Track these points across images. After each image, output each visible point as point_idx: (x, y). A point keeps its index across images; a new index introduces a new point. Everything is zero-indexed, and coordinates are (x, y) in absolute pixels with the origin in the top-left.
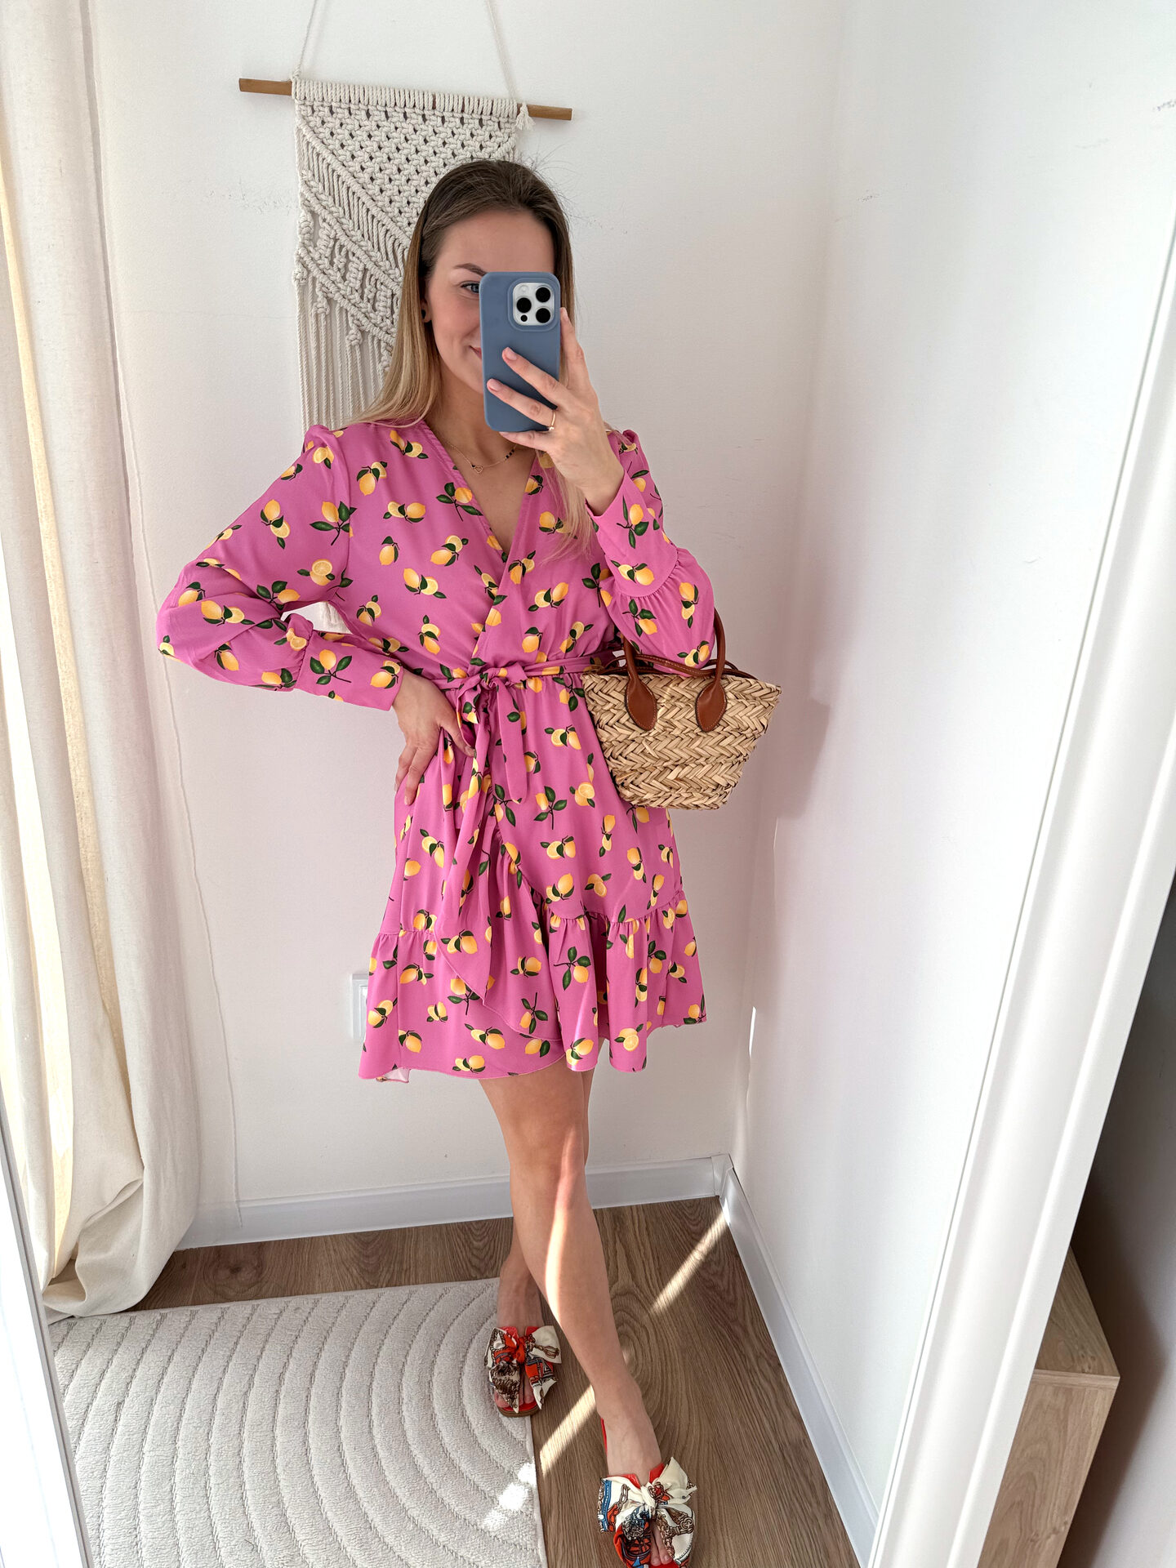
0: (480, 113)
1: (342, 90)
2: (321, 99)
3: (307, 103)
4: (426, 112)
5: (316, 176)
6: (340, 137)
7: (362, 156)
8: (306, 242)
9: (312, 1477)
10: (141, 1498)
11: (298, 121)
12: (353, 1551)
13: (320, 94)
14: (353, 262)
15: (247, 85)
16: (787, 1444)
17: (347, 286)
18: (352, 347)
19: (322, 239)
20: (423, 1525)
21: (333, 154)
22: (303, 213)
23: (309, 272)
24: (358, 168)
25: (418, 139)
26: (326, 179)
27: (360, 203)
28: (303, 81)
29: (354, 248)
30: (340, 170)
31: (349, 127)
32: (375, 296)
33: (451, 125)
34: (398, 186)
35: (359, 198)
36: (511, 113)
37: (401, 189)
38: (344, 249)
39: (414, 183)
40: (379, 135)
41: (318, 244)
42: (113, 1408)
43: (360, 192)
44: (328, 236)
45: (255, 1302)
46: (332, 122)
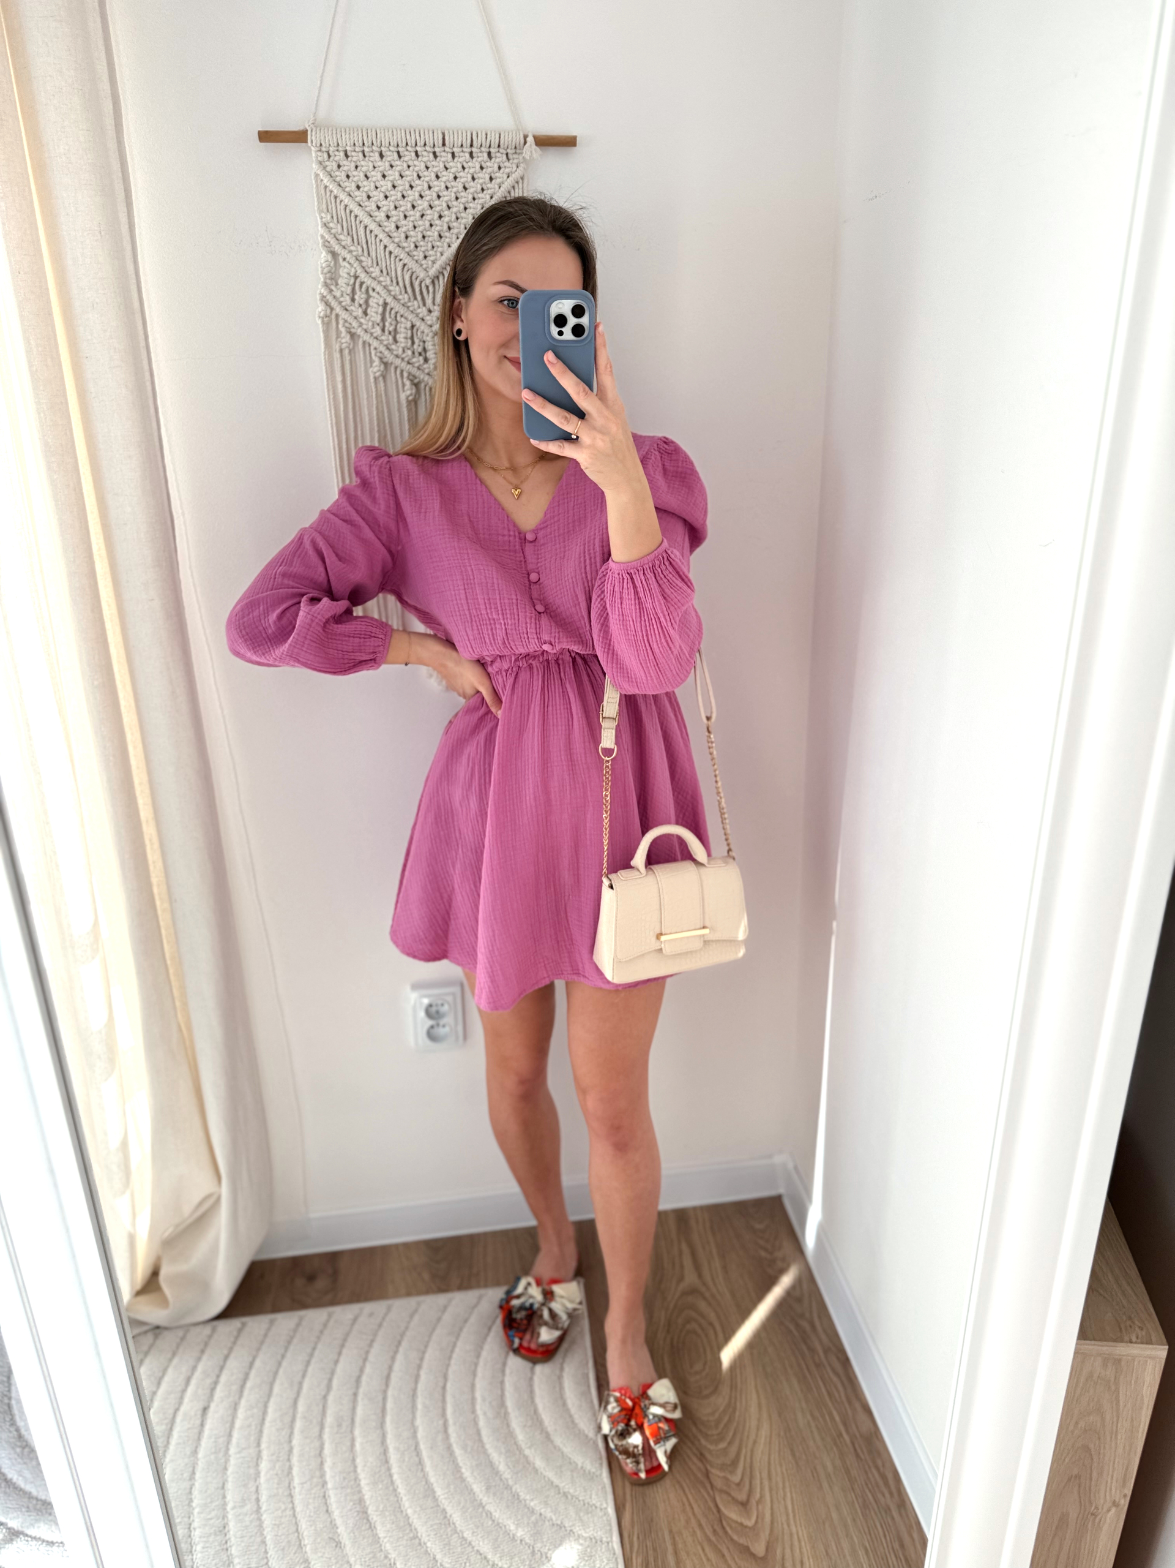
0: (488, 146)
1: (355, 135)
2: (336, 144)
3: (324, 149)
4: (437, 150)
5: (335, 218)
6: (355, 179)
7: (378, 196)
8: (328, 281)
9: (391, 1476)
10: (229, 1497)
11: (315, 166)
12: (434, 1546)
13: (335, 140)
14: (374, 297)
15: (265, 136)
16: (858, 1436)
17: (369, 320)
18: (375, 378)
19: (343, 277)
20: (500, 1521)
21: (350, 195)
22: (324, 254)
23: (332, 309)
24: (374, 207)
25: (429, 176)
26: (344, 220)
27: (378, 240)
28: (318, 129)
29: (374, 284)
30: (357, 210)
31: (364, 169)
32: (395, 329)
33: (461, 160)
34: (413, 222)
35: (376, 236)
36: (518, 144)
37: (416, 225)
38: (364, 286)
39: (428, 217)
40: (393, 175)
41: (339, 282)
42: (199, 1413)
43: (377, 230)
44: (349, 274)
45: (331, 1309)
46: (348, 166)
